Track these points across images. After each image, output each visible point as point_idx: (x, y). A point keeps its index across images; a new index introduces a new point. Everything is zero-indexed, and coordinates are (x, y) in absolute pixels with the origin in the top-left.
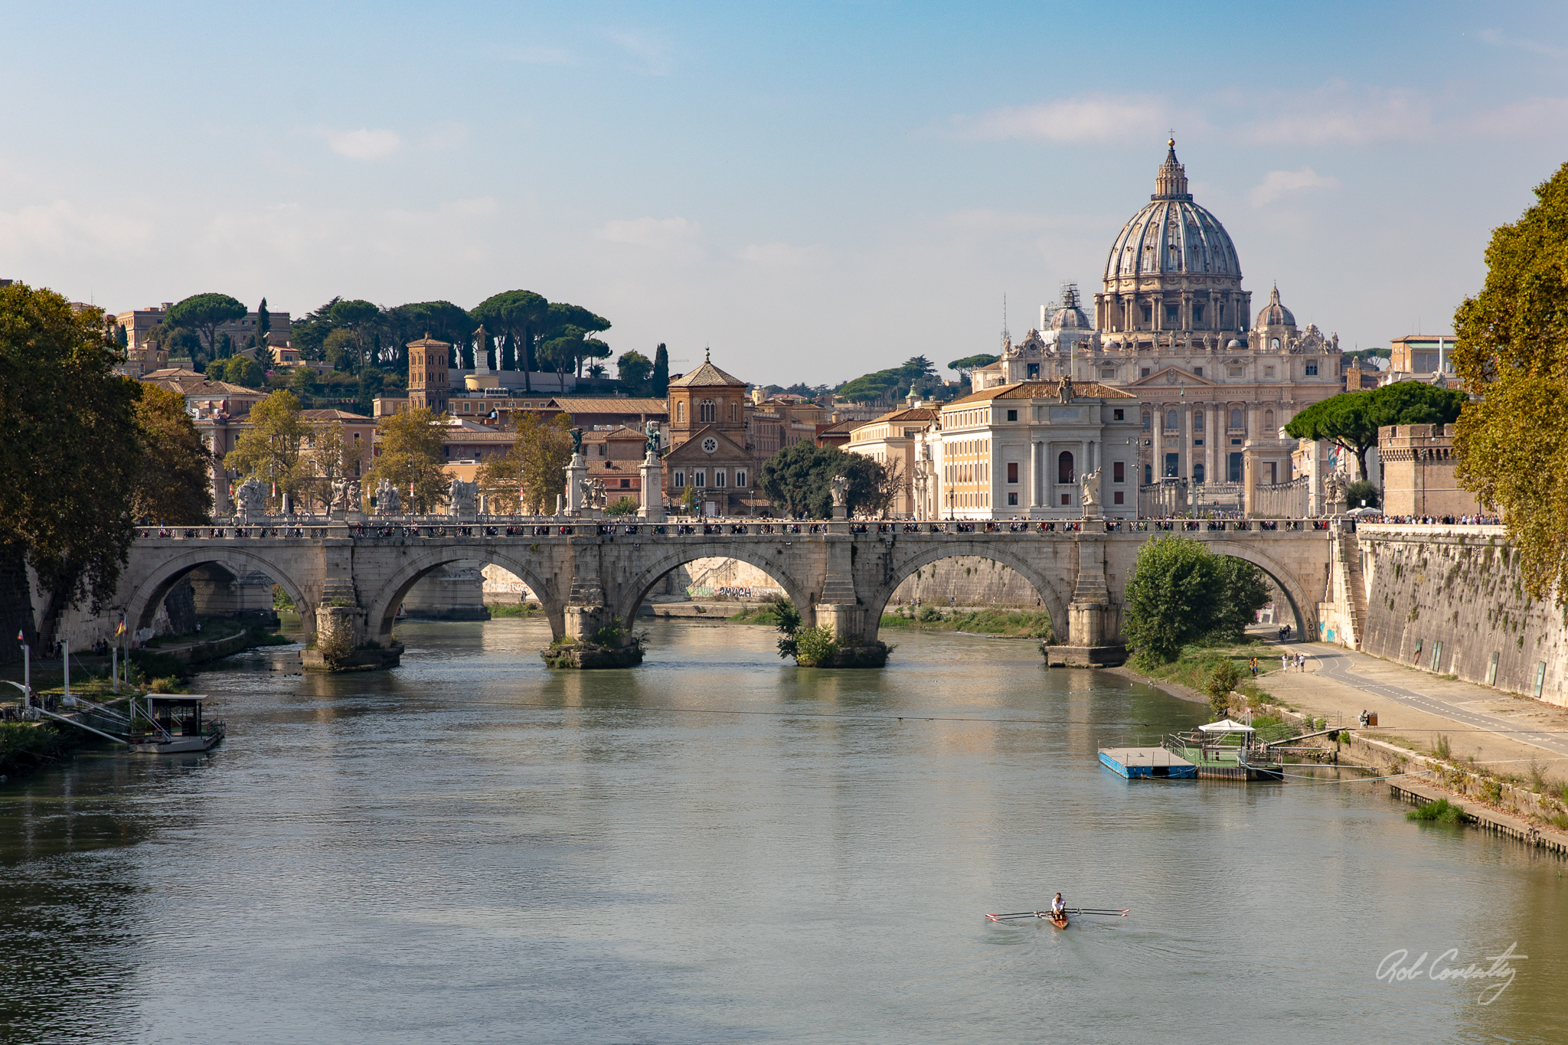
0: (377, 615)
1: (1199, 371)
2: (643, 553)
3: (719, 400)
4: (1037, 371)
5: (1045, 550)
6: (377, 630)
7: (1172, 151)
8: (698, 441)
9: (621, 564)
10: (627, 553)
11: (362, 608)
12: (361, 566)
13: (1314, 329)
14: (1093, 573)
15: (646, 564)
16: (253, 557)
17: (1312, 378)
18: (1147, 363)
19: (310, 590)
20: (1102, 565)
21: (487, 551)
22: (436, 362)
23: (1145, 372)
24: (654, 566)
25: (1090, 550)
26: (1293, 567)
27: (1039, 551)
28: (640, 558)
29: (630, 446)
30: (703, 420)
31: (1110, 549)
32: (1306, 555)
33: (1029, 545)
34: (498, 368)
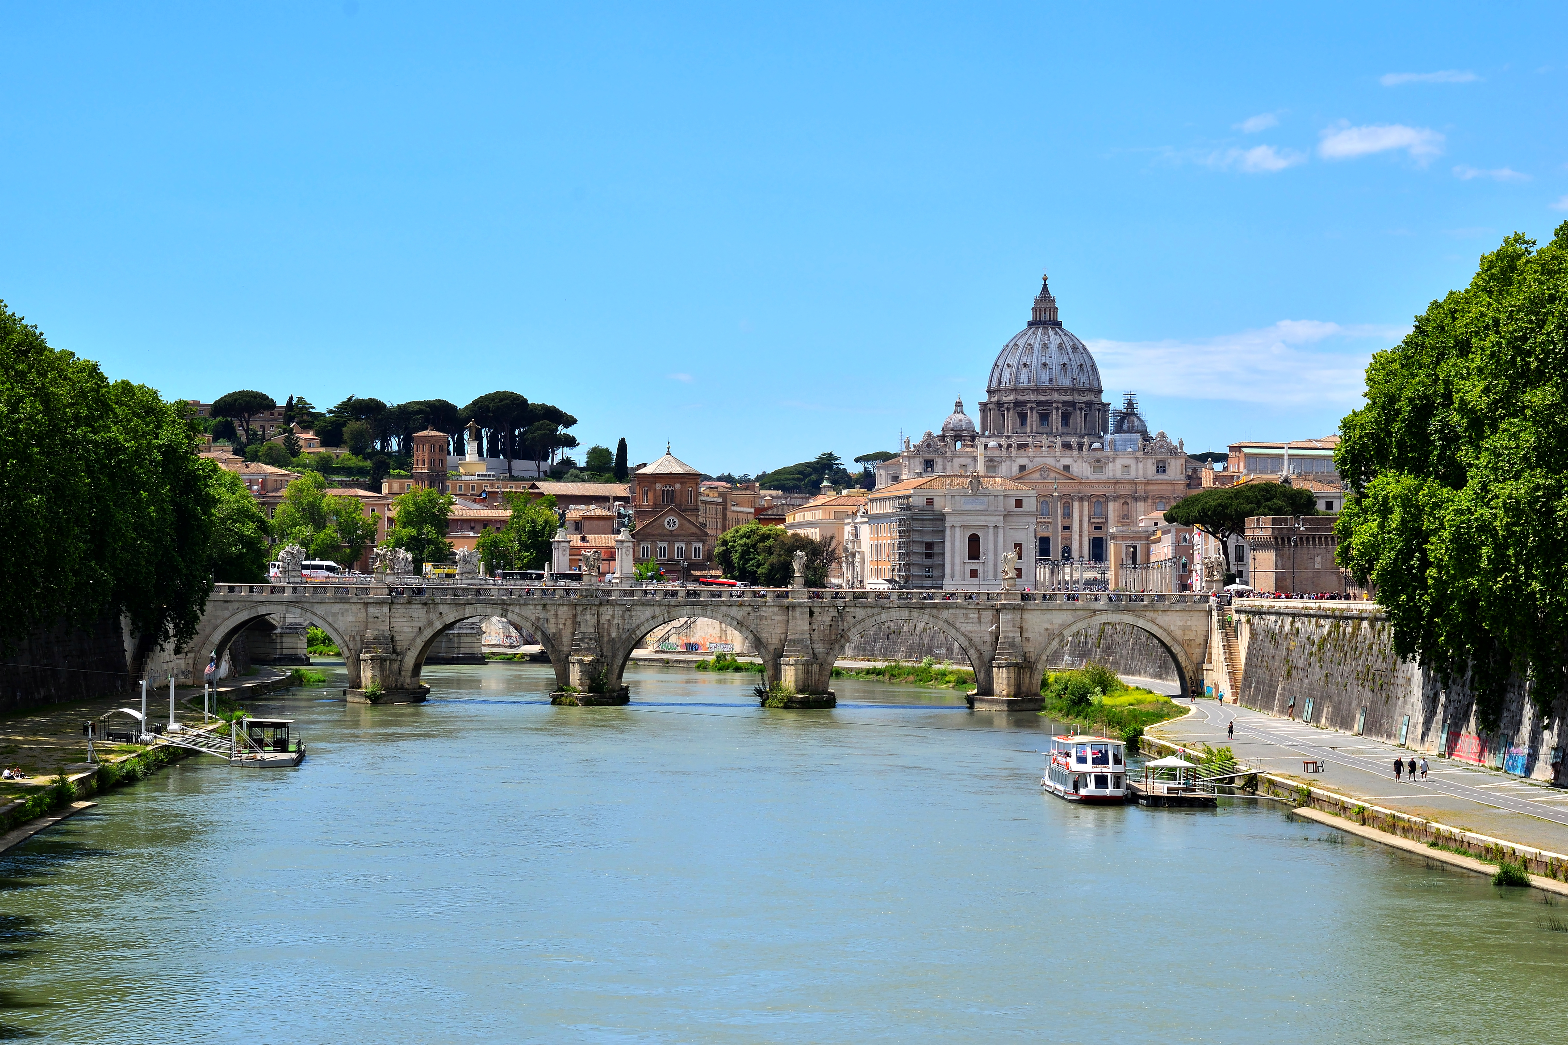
0: (410, 660)
1: (1067, 468)
2: (634, 613)
3: (678, 486)
4: (932, 466)
5: (971, 616)
6: (409, 674)
7: (1045, 285)
8: (662, 519)
9: (615, 622)
10: (620, 613)
11: (397, 654)
12: (397, 620)
13: (1163, 435)
14: (1011, 635)
15: (635, 621)
16: (307, 610)
17: (1161, 476)
18: (1023, 461)
19: (354, 639)
20: (1019, 630)
21: (503, 609)
22: (437, 450)
23: (1023, 468)
24: (643, 623)
25: (1009, 617)
26: (1178, 633)
27: (966, 616)
28: (631, 617)
29: (602, 523)
30: (664, 502)
31: (1027, 616)
32: (1189, 623)
33: (958, 611)
34: (485, 456)
